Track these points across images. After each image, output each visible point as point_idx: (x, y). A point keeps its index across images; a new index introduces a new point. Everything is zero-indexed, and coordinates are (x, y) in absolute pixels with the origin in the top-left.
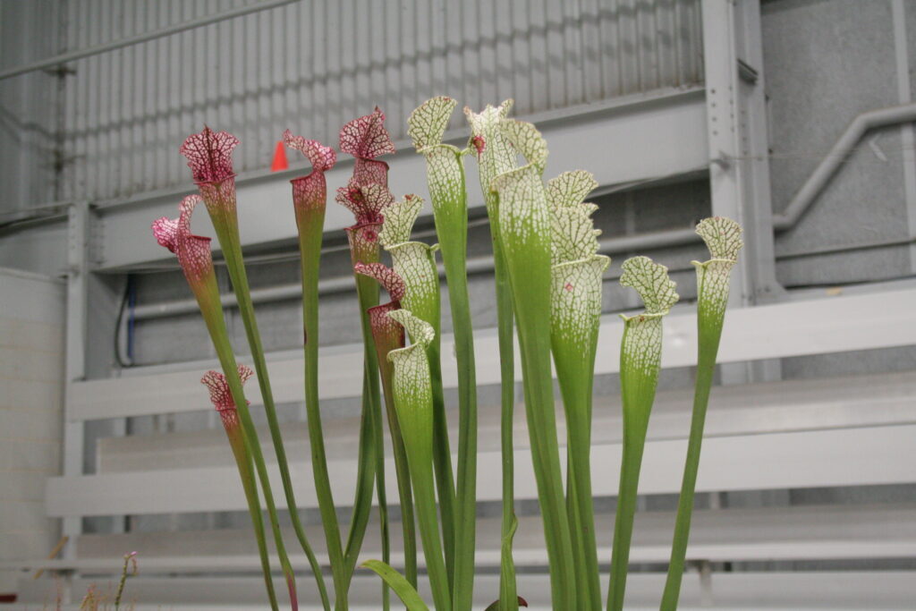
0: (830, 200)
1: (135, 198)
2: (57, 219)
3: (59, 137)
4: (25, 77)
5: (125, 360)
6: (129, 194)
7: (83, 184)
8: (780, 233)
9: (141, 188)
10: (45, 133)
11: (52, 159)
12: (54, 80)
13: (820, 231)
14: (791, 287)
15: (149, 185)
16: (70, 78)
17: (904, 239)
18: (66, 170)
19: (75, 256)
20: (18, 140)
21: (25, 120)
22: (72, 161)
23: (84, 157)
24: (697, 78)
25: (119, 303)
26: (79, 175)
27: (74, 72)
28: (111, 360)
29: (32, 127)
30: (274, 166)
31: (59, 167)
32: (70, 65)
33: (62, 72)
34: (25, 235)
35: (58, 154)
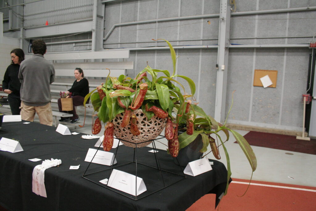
0: (111, 36)
1: (33, 27)
2: (19, 30)
3: (23, 16)
4: (18, 6)
5: (30, 52)
6: (32, 26)
7: (26, 24)
8: (104, 41)
9: (33, 25)
10: (21, 16)
11: (22, 20)
12: (22, 7)
13: (109, 41)
14: (104, 49)
15: (34, 25)
16: (25, 7)
17: (118, 43)
18: (24, 22)
19: (21, 36)
20: (17, 16)
21: (18, 13)
22: (25, 20)
23: (26, 20)
24: (92, 17)
25: (29, 43)
26: (26, 23)
27: (25, 6)
28: (28, 52)
29: (19, 14)
30: (46, 24)
31: (23, 21)
32: (25, 5)
33: (23, 6)
34: (17, 32)
35: (23, 19)
